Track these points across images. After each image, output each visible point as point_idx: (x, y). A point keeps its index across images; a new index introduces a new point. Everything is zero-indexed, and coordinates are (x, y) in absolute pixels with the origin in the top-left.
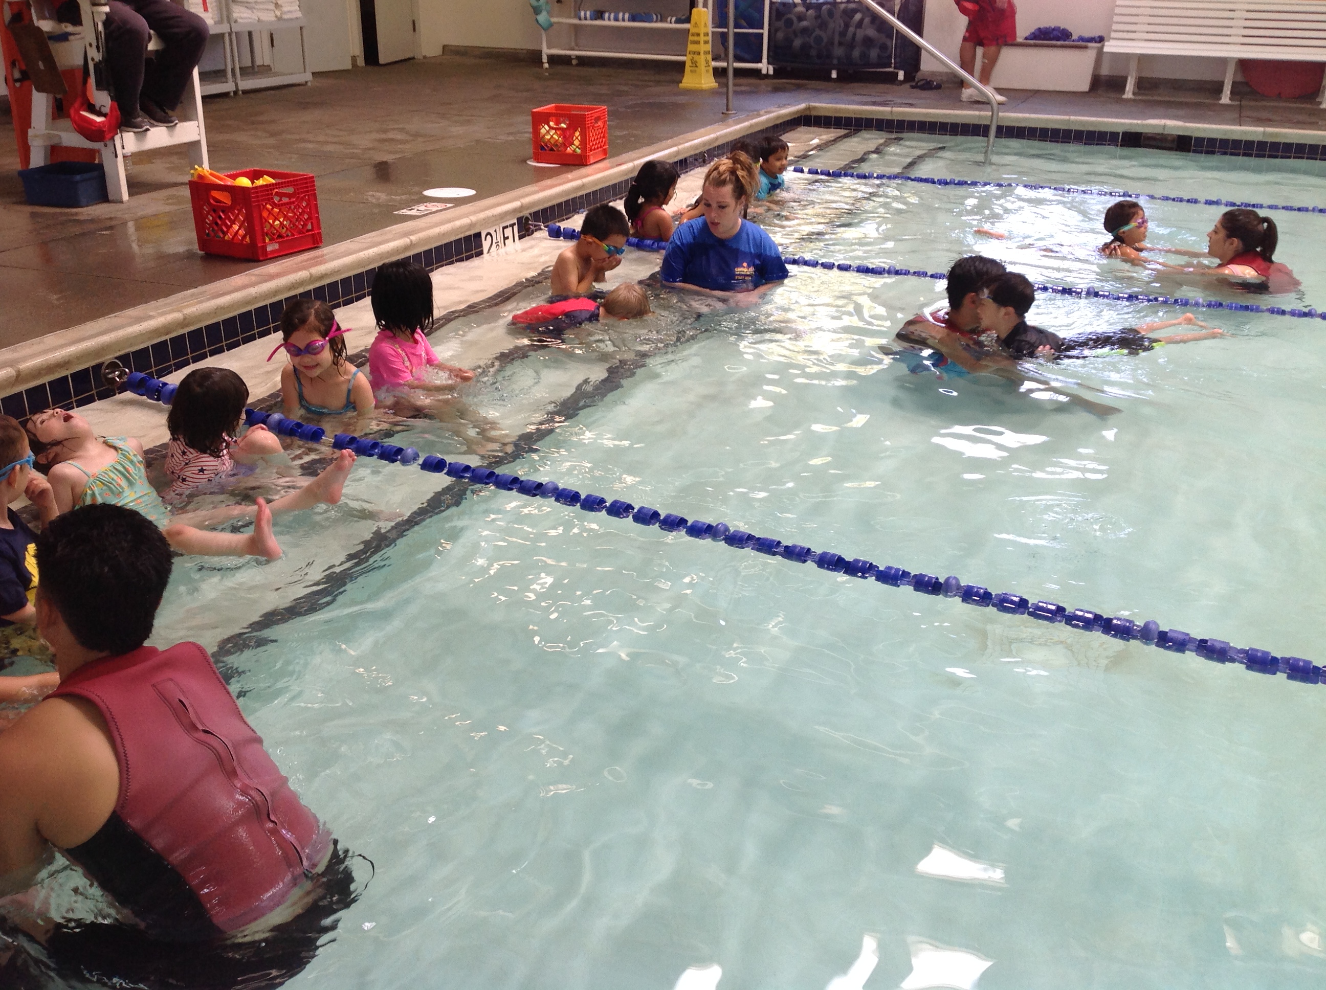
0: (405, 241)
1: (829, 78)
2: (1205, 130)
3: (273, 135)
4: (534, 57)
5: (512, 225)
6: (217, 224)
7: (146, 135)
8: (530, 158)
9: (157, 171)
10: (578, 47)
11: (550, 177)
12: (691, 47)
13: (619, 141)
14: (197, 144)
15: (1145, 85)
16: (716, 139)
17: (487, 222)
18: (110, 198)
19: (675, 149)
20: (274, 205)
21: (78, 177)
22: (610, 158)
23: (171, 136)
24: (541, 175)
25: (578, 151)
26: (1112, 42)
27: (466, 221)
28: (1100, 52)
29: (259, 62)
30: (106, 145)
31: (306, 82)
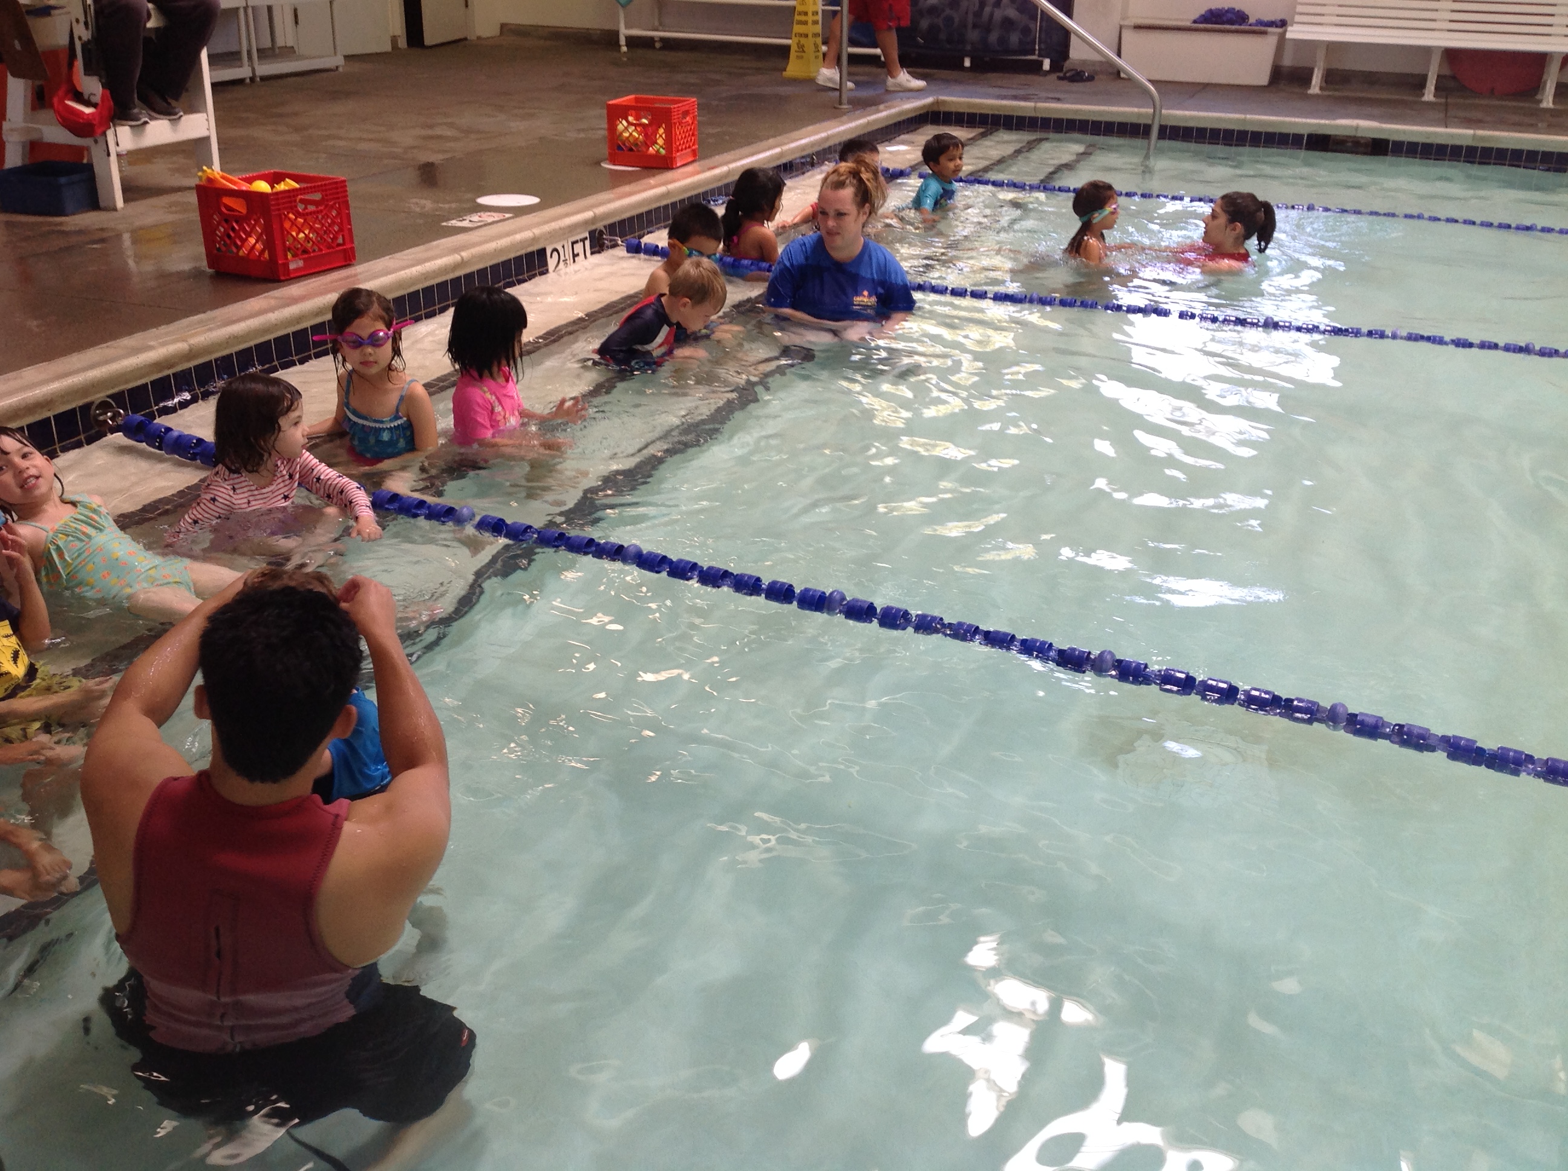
0: (455, 258)
1: (961, 67)
2: (1404, 132)
3: (297, 129)
4: (610, 39)
5: (583, 240)
6: (229, 236)
7: (143, 131)
8: (603, 160)
9: (159, 173)
10: (662, 26)
11: (630, 182)
12: (797, 29)
13: (710, 140)
14: (206, 140)
15: (1335, 78)
16: (827, 139)
17: (553, 235)
18: (102, 204)
19: (777, 150)
20: (298, 214)
21: (63, 180)
22: (701, 159)
23: (175, 131)
24: (618, 180)
25: (663, 151)
26: (1296, 27)
27: (527, 234)
28: (1282, 38)
29: (280, 42)
30: (96, 142)
31: (337, 67)
